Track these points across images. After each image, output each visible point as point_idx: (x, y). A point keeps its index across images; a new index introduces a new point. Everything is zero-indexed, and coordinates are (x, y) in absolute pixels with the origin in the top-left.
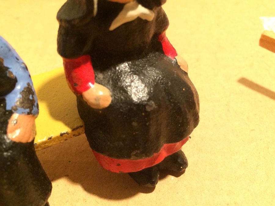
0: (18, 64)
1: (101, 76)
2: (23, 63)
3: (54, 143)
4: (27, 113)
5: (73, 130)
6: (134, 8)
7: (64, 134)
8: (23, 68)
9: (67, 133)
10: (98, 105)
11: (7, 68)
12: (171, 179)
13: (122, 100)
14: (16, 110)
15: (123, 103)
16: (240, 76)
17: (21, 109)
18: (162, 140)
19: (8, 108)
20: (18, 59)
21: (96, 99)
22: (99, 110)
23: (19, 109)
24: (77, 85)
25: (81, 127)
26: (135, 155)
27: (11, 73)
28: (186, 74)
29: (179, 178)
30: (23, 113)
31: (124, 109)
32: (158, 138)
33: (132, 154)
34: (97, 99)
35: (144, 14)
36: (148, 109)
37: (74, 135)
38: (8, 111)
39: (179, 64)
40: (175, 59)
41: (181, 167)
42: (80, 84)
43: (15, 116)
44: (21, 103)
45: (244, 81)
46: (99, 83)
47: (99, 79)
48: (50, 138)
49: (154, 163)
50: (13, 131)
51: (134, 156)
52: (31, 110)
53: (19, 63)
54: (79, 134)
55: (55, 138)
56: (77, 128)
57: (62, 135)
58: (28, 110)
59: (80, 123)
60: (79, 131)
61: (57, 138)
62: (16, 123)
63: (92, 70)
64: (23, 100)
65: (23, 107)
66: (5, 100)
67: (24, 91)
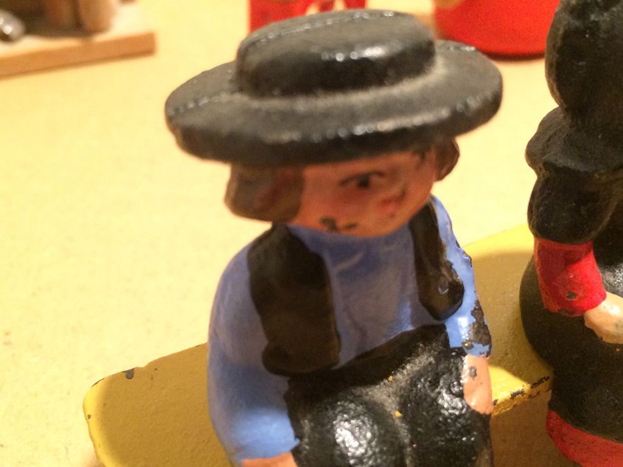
0: (458, 254)
1: (609, 276)
4: (486, 354)
5: (534, 385)
7: (518, 393)
9: (522, 393)
10: (621, 336)
14: (471, 347)
19: (454, 343)
20: (458, 245)
22: (616, 346)
23: (476, 345)
24: (576, 295)
25: (547, 379)
27: (455, 272)
30: (481, 354)
34: (620, 324)
37: (530, 396)
38: (453, 350)
42: (581, 294)
43: (468, 361)
44: (477, 333)
46: (614, 293)
50: (473, 391)
52: (490, 347)
53: (459, 251)
54: (539, 393)
55: (502, 403)
56: (541, 381)
57: (514, 396)
58: (487, 348)
59: (543, 371)
60: (541, 387)
61: (505, 402)
62: (475, 375)
63: (596, 267)
64: (478, 327)
65: (480, 341)
66: (444, 327)
67: (475, 309)
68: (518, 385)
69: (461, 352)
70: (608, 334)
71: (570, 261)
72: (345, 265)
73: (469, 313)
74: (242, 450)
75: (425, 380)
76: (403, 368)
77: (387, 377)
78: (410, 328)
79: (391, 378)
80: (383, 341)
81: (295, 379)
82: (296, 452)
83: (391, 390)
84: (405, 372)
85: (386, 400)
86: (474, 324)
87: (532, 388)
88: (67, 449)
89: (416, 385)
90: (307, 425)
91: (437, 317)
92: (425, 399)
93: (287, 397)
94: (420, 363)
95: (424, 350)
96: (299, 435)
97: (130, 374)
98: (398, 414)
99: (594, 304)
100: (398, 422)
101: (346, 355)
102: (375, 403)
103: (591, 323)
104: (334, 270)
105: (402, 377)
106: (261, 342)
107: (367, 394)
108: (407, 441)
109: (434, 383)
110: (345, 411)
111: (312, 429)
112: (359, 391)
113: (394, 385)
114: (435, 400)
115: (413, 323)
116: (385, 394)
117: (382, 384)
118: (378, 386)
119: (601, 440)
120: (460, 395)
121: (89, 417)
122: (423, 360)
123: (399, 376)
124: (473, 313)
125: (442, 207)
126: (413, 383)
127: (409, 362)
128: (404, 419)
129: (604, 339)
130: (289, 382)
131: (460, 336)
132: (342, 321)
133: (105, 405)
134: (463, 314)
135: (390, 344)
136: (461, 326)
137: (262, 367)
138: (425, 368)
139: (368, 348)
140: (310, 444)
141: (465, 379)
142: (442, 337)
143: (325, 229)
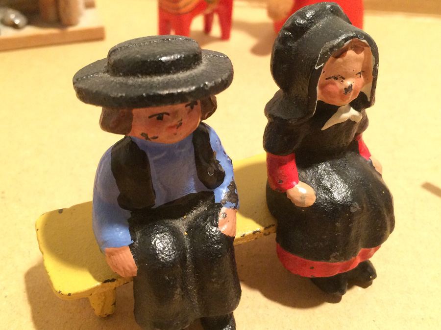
0: (224, 158)
1: (303, 174)
2: (229, 157)
3: (245, 241)
4: (233, 207)
5: (266, 228)
6: (347, 111)
7: (257, 232)
8: (229, 161)
9: (259, 231)
10: (304, 203)
11: (218, 162)
12: (357, 290)
13: (326, 199)
14: (225, 203)
15: (328, 203)
16: (423, 180)
17: (229, 204)
18: (360, 244)
19: (217, 201)
20: (225, 153)
21: (301, 198)
22: (302, 208)
23: (228, 203)
24: (283, 181)
25: (273, 225)
26: (334, 257)
27: (221, 166)
28: (380, 175)
29: (366, 289)
30: (230, 207)
31: (329, 209)
32: (357, 241)
33: (331, 256)
34: (303, 197)
35: (354, 116)
36: (353, 210)
37: (265, 234)
38: (217, 204)
39: (374, 165)
40: (370, 159)
41: (371, 277)
42: (285, 181)
43: (224, 210)
44: (229, 197)
45: (428, 186)
46: (303, 182)
47: (302, 176)
48: (244, 236)
49: (349, 268)
51: (333, 259)
52: (237, 205)
53: (225, 156)
54: (269, 233)
55: (248, 236)
56: (270, 227)
57: (254, 233)
58: (234, 205)
59: (271, 221)
60: (270, 230)
61: (249, 235)
62: (226, 216)
63: (296, 168)
64: (230, 194)
65: (231, 201)
66: (214, 193)
67: (230, 185)
68: (258, 228)
69: (220, 206)
70: (297, 202)
71: (281, 164)
72: (156, 158)
73: (226, 187)
74: (105, 243)
75: (201, 218)
76: (192, 212)
77: (183, 216)
78: (195, 192)
79: (185, 217)
80: (179, 197)
81: (134, 211)
82: (131, 246)
83: (185, 222)
84: (193, 214)
85: (181, 227)
86: (228, 192)
87: (265, 229)
88: (29, 252)
89: (196, 221)
90: (138, 235)
91: (209, 187)
92: (199, 227)
93: (129, 221)
94: (200, 210)
95: (203, 204)
96: (133, 239)
97: (61, 211)
98: (186, 233)
99: (292, 186)
100: (185, 237)
101: (159, 202)
102: (175, 227)
103: (290, 196)
104: (151, 159)
105: (191, 216)
106: (117, 192)
107: (171, 223)
108: (188, 247)
109: (205, 220)
110: (158, 229)
111: (141, 237)
112: (166, 221)
113: (186, 220)
114: (204, 227)
115: (196, 190)
116: (181, 224)
117: (181, 219)
118: (178, 220)
119: (299, 258)
120: (217, 226)
121: (38, 230)
122: (202, 209)
123: (190, 216)
124: (228, 187)
125: (214, 133)
126: (195, 219)
127: (195, 209)
128: (188, 236)
129: (295, 204)
130: (131, 213)
131: (220, 197)
132: (156, 185)
133: (46, 225)
134: (223, 187)
135: (183, 199)
136: (222, 193)
137: (117, 204)
138: (202, 213)
139: (171, 200)
140: (139, 243)
141: (220, 218)
142: (212, 198)
143: (144, 138)
